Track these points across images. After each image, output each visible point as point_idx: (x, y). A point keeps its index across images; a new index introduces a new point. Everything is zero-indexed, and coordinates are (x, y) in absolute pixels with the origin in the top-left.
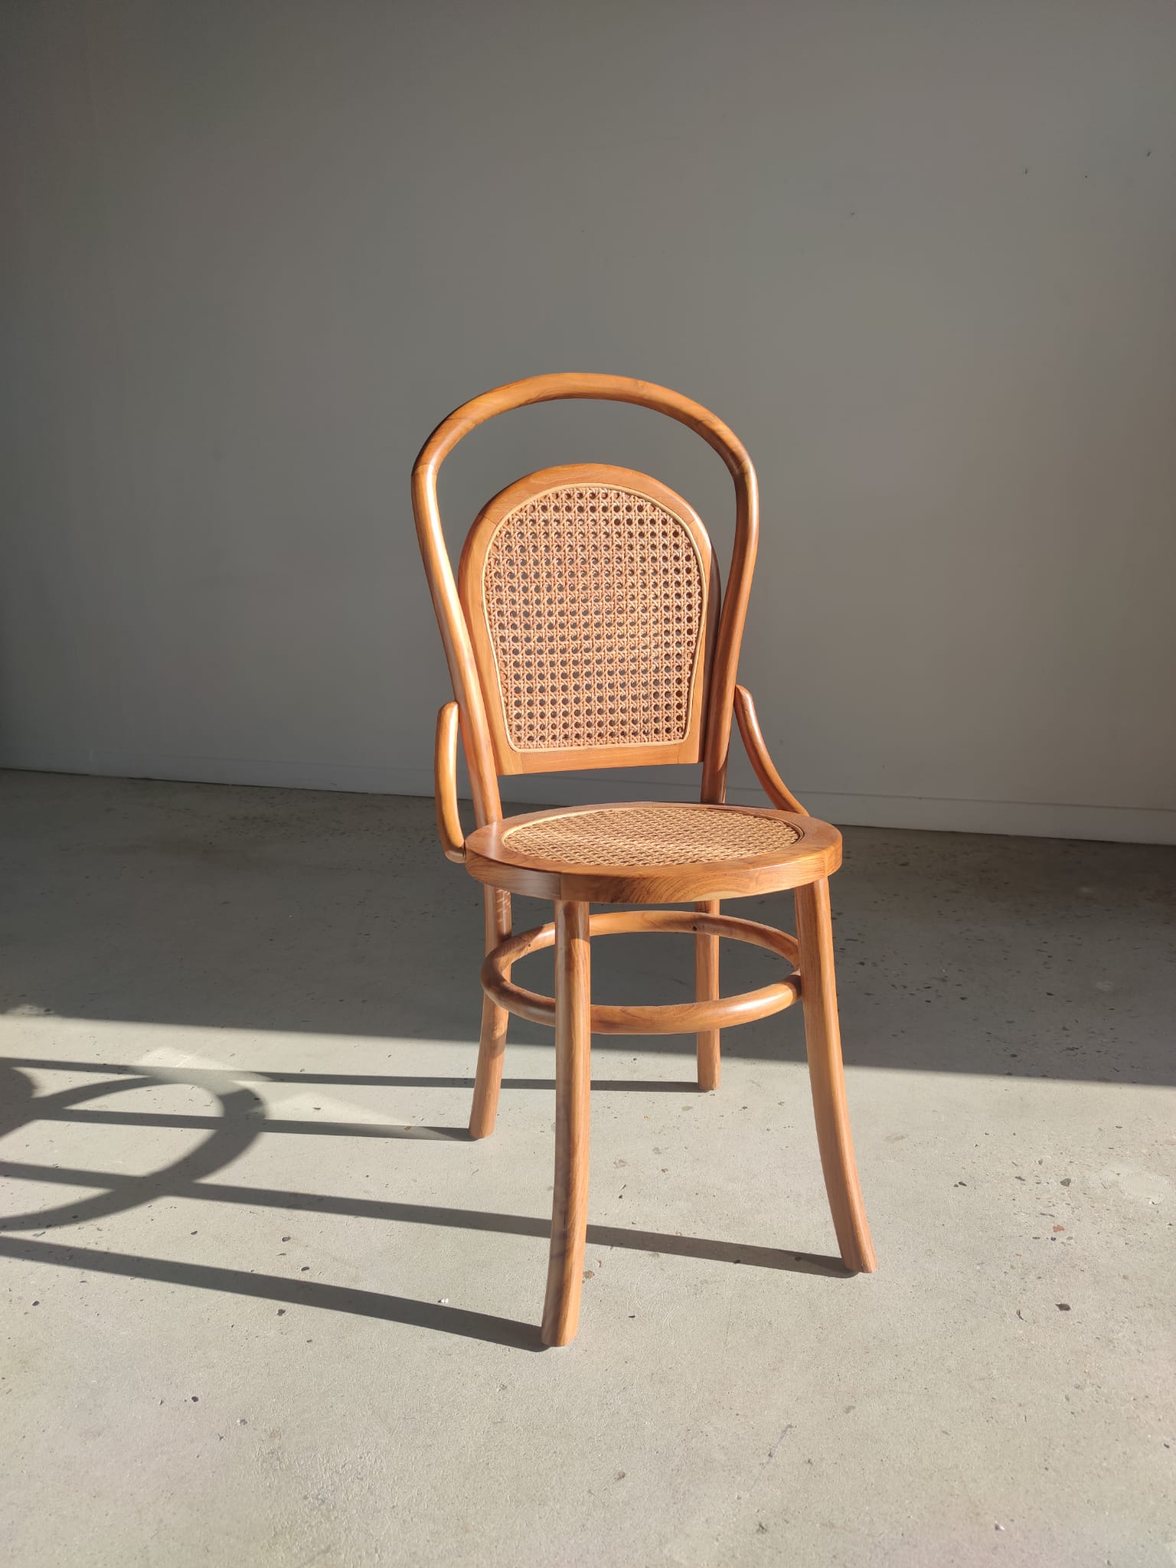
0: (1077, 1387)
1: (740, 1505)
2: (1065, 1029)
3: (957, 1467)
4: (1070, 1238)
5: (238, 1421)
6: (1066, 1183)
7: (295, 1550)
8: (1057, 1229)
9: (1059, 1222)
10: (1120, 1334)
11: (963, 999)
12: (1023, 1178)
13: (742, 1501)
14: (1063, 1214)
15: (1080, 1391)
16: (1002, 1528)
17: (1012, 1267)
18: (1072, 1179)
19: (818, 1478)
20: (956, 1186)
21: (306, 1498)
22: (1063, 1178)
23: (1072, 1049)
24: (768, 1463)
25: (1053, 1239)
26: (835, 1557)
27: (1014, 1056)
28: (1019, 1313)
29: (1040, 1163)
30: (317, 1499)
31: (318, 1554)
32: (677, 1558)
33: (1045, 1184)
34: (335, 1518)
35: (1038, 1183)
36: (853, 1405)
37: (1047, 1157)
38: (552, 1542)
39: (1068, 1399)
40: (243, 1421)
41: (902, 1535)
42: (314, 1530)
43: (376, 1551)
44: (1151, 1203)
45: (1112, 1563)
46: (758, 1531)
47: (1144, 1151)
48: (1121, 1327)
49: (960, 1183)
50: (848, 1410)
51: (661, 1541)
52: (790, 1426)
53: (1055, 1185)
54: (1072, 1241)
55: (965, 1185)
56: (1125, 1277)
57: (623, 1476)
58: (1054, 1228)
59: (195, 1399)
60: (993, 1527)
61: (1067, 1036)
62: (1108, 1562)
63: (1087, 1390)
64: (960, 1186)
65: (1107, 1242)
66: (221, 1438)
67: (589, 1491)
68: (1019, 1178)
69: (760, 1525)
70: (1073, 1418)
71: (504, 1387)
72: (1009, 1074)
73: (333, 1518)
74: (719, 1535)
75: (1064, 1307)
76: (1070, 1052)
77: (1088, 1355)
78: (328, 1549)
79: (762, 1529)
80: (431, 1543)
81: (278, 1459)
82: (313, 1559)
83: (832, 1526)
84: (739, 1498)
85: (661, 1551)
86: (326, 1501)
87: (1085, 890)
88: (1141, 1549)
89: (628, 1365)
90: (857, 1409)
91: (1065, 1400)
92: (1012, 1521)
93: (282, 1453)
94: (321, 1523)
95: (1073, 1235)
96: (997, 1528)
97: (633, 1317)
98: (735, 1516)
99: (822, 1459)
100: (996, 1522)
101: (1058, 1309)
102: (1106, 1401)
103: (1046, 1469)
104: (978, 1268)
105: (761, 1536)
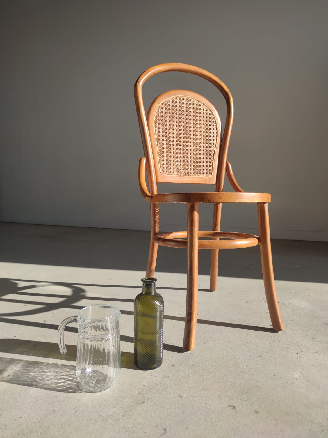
0: (273, 341)
1: (169, 361)
3: (234, 355)
10: (288, 332)
16: (245, 368)
17: (259, 318)
18: (280, 301)
19: (193, 356)
41: (215, 368)
44: (302, 307)
45: (276, 375)
47: (302, 297)
49: (247, 302)
59: (15, 337)
60: (242, 367)
63: (276, 342)
65: (288, 314)
66: (20, 344)
70: (271, 347)
83: (194, 366)
88: (285, 373)
90: (207, 343)
91: (269, 343)
92: (248, 367)
93: (37, 348)
99: (195, 353)
102: (281, 344)
103: (260, 357)
104: (249, 318)
105: (172, 367)
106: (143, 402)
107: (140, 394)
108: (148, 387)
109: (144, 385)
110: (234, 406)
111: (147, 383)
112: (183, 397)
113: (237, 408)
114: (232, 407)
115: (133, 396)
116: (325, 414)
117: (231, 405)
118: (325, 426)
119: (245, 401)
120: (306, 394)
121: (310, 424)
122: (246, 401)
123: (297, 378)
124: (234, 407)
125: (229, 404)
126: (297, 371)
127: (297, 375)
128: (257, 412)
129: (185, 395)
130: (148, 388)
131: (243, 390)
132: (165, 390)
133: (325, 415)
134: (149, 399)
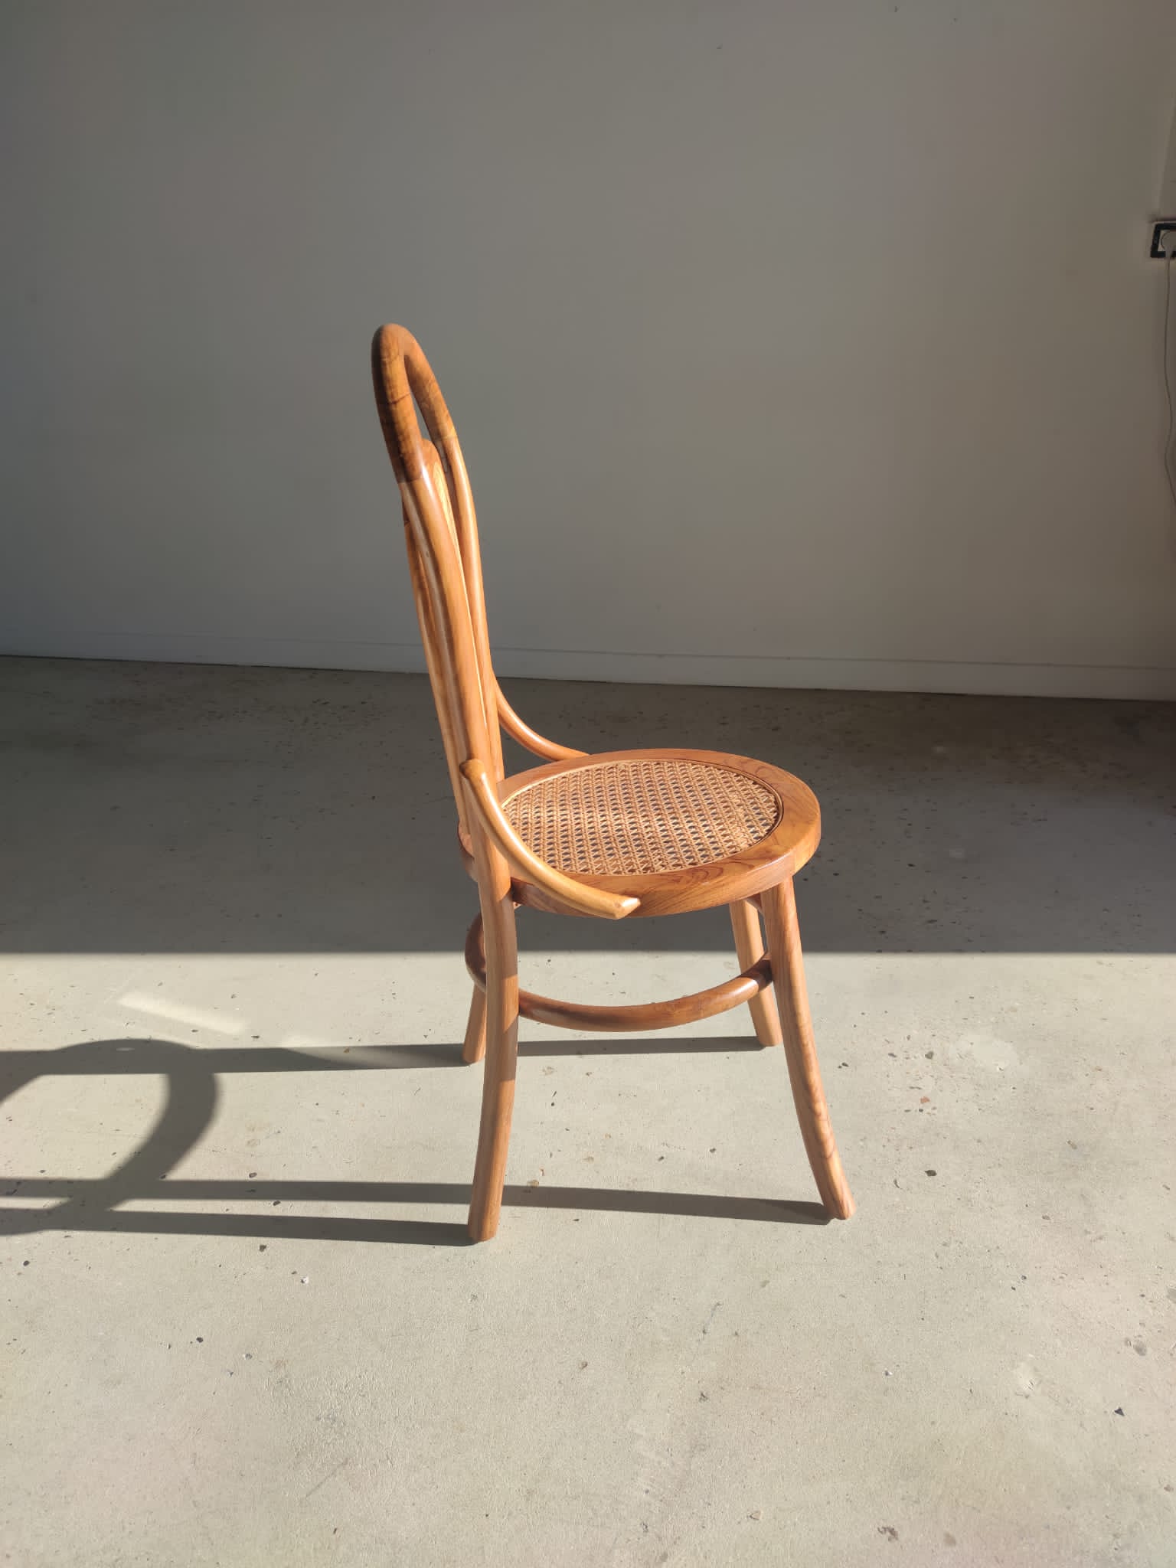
0: (945, 1245)
1: (685, 1378)
2: (925, 901)
3: (853, 1325)
4: (934, 1108)
5: (244, 1356)
6: (930, 1056)
7: (318, 1465)
8: (925, 1100)
9: (926, 1093)
10: (976, 1194)
11: (836, 874)
12: (895, 1054)
13: (685, 1375)
14: (928, 1086)
15: (947, 1248)
16: (891, 1373)
17: (889, 1140)
18: (935, 1051)
19: (744, 1347)
20: (840, 1067)
21: (318, 1419)
22: (927, 1052)
23: (931, 921)
24: (703, 1339)
25: (921, 1110)
26: (763, 1414)
27: (883, 932)
28: (895, 1182)
29: (908, 1038)
30: (329, 1419)
31: (338, 1467)
32: (637, 1431)
33: (913, 1059)
34: (348, 1434)
35: (907, 1058)
36: (768, 1279)
37: (914, 1033)
38: (534, 1430)
39: (937, 1257)
40: (248, 1356)
41: (815, 1389)
42: (331, 1445)
43: (388, 1458)
44: (998, 1069)
45: (973, 1390)
46: (701, 1399)
47: (993, 1019)
48: (977, 1187)
49: (844, 1064)
50: (764, 1284)
51: (623, 1419)
52: (718, 1304)
53: (922, 1058)
54: (935, 1112)
55: (846, 1065)
56: (979, 1141)
57: (586, 1365)
58: (921, 1100)
59: (200, 1340)
60: (883, 1373)
61: (928, 908)
62: (971, 1391)
63: (952, 1246)
64: (843, 1067)
65: (964, 1110)
66: (232, 1374)
67: (560, 1382)
68: (892, 1055)
69: (702, 1395)
70: (942, 1273)
71: (474, 1297)
72: (880, 951)
73: (345, 1434)
74: (670, 1407)
75: (931, 1173)
76: (930, 924)
77: (952, 1216)
78: (346, 1463)
79: (703, 1397)
80: (433, 1444)
81: (287, 1387)
82: (335, 1471)
83: (760, 1388)
84: (683, 1373)
85: (625, 1427)
86: (337, 1420)
87: (939, 749)
88: (995, 1376)
89: (578, 1264)
90: (771, 1283)
91: (935, 1258)
92: (898, 1366)
93: (289, 1381)
94: (336, 1440)
95: (937, 1106)
96: (887, 1374)
97: (577, 1220)
98: (680, 1388)
99: (746, 1331)
100: (886, 1369)
101: (926, 1175)
102: (967, 1255)
103: (923, 1319)
104: (861, 1143)
105: (703, 1404)
106: (664, 1557)
107: (646, 1527)
108: (660, 1498)
109: (647, 1492)
110: (892, 1526)
111: (653, 1481)
112: (760, 1518)
113: (899, 1533)
114: (888, 1534)
115: (631, 1538)
116: (1107, 1517)
117: (885, 1526)
118: (1113, 1559)
119: (916, 1505)
120: (1057, 1449)
121: (1077, 1559)
122: (917, 1502)
123: (1026, 1389)
124: (892, 1531)
125: (878, 1523)
126: (1022, 1364)
127: (1025, 1381)
128: (950, 1540)
129: (762, 1512)
130: (661, 1501)
131: (902, 1464)
132: (706, 1500)
133: (1109, 1521)
134: (675, 1543)
